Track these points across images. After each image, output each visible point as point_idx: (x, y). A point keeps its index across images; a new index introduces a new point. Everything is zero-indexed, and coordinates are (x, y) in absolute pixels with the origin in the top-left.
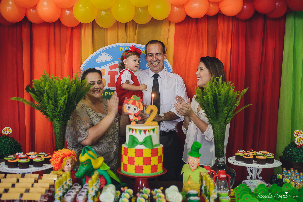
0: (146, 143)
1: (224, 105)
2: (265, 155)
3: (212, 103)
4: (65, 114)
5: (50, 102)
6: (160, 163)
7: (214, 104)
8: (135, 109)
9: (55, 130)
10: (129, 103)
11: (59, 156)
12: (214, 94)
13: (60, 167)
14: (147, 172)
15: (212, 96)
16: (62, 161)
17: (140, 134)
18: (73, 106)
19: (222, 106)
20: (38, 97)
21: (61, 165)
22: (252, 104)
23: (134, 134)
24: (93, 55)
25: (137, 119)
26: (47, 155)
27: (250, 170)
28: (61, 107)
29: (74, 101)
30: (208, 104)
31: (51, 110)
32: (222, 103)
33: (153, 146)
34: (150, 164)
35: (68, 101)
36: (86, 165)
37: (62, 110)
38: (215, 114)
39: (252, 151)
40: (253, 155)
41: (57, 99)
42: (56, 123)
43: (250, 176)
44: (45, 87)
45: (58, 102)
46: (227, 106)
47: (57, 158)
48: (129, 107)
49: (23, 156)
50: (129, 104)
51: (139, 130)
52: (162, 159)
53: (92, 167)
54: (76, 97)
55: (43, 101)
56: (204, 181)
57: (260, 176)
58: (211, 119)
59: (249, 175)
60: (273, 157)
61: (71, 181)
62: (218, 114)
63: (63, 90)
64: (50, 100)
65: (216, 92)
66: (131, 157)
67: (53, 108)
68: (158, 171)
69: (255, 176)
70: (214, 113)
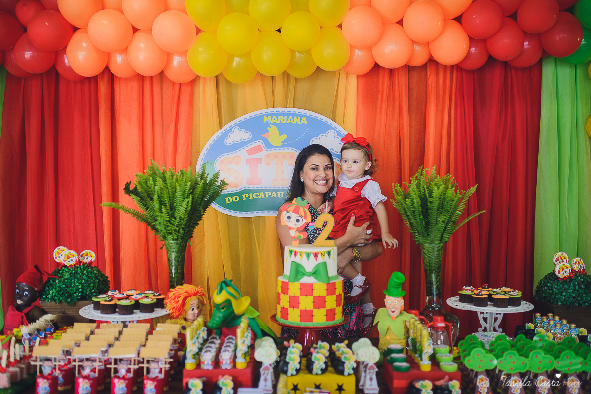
0: (317, 274)
1: (438, 213)
2: (508, 293)
3: (419, 210)
4: (186, 228)
5: (163, 210)
6: (339, 306)
7: (422, 211)
8: (298, 221)
9: (169, 254)
10: (288, 210)
11: (180, 294)
12: (423, 196)
13: (181, 313)
14: (319, 319)
15: (419, 199)
16: (184, 303)
17: (308, 259)
18: (198, 216)
19: (435, 214)
20: (143, 202)
21: (183, 310)
22: (485, 211)
23: (298, 259)
24: (219, 133)
25: (301, 237)
26: (158, 293)
27: (484, 318)
28: (180, 217)
29: (200, 208)
30: (414, 212)
31: (165, 223)
32: (436, 210)
33: (328, 278)
34: (324, 307)
35: (191, 209)
36: (223, 308)
37: (182, 222)
38: (424, 227)
39: (487, 287)
40: (488, 293)
41: (175, 204)
42: (172, 243)
43: (483, 328)
44: (155, 185)
45: (175, 210)
46: (443, 214)
47: (176, 298)
48: (289, 217)
49: (121, 296)
50: (288, 212)
51: (306, 253)
52: (342, 299)
53: (233, 312)
54: (203, 201)
55: (151, 207)
56: (411, 331)
57: (499, 327)
58: (419, 235)
59: (481, 327)
60: (521, 296)
61: (206, 332)
62: (430, 227)
63: (185, 191)
64: (164, 206)
65: (425, 192)
66: (294, 296)
67: (168, 219)
68: (336, 319)
69: (490, 328)
70: (422, 226)
